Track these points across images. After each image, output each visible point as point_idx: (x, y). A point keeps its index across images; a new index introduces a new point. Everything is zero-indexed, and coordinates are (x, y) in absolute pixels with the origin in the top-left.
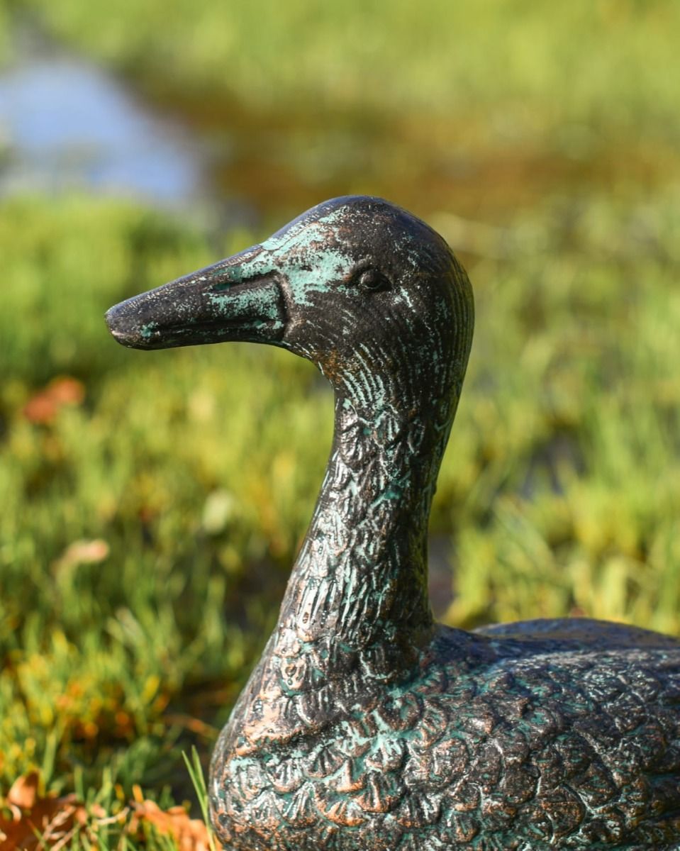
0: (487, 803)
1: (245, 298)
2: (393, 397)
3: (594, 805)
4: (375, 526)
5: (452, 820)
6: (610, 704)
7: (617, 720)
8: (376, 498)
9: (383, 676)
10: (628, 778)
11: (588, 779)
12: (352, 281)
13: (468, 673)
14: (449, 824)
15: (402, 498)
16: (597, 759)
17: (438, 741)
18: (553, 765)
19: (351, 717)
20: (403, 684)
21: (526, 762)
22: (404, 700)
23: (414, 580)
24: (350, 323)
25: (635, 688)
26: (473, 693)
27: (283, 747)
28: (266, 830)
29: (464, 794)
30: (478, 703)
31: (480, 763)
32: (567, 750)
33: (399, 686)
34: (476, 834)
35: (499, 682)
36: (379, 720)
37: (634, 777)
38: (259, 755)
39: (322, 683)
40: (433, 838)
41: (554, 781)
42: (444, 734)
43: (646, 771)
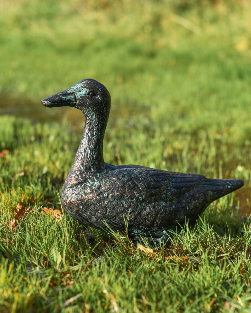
0: (116, 194)
1: (68, 97)
2: (96, 117)
3: (137, 194)
4: (93, 142)
5: (110, 197)
6: (139, 176)
7: (140, 178)
8: (93, 136)
9: (95, 171)
10: (143, 189)
11: (136, 189)
12: (89, 94)
13: (111, 171)
14: (109, 198)
15: (98, 136)
16: (137, 185)
17: (107, 182)
18: (129, 186)
19: (90, 178)
20: (99, 172)
21: (124, 185)
22: (99, 175)
23: (101, 153)
24: (88, 102)
25: (144, 173)
26: (112, 174)
27: (76, 185)
28: (73, 202)
29: (112, 192)
30: (114, 175)
31: (115, 186)
32: (131, 183)
33: (99, 173)
34: (114, 200)
35: (118, 172)
36: (95, 179)
37: (144, 189)
38: (71, 187)
39: (84, 172)
40: (106, 201)
41: (129, 189)
42: (108, 181)
43: (146, 188)
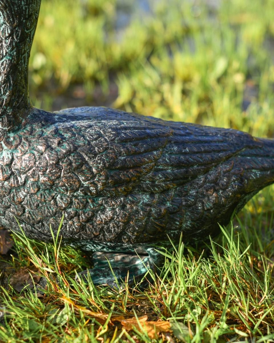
0: (42, 179)
2: (6, 19)
3: (84, 181)
4: (2, 69)
5: (29, 185)
6: (94, 142)
7: (96, 148)
8: (2, 58)
9: (6, 128)
10: (99, 171)
11: (82, 171)
13: (41, 128)
14: (28, 186)
15: (12, 59)
16: (87, 163)
17: (25, 154)
18: (68, 165)
21: (57, 163)
22: (14, 138)
23: (19, 91)
25: (106, 136)
26: (40, 136)
29: (33, 175)
30: (41, 140)
31: (40, 163)
32: (74, 159)
33: (13, 132)
34: (38, 190)
35: (52, 132)
36: (4, 145)
37: (101, 171)
40: (22, 191)
41: (68, 171)
42: (27, 151)
43: (107, 168)
